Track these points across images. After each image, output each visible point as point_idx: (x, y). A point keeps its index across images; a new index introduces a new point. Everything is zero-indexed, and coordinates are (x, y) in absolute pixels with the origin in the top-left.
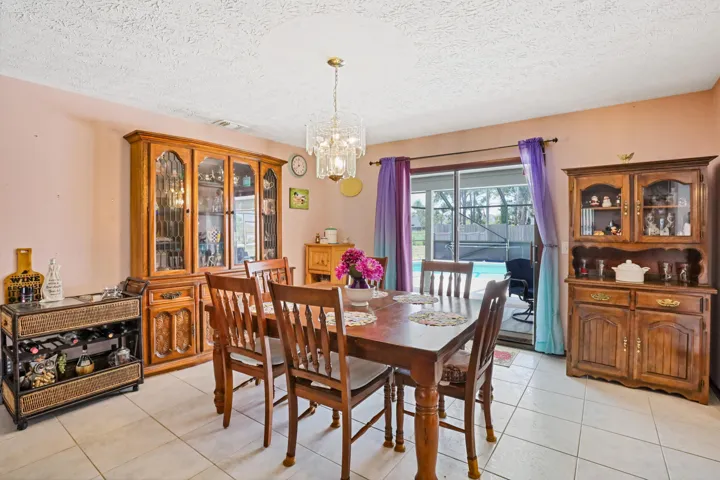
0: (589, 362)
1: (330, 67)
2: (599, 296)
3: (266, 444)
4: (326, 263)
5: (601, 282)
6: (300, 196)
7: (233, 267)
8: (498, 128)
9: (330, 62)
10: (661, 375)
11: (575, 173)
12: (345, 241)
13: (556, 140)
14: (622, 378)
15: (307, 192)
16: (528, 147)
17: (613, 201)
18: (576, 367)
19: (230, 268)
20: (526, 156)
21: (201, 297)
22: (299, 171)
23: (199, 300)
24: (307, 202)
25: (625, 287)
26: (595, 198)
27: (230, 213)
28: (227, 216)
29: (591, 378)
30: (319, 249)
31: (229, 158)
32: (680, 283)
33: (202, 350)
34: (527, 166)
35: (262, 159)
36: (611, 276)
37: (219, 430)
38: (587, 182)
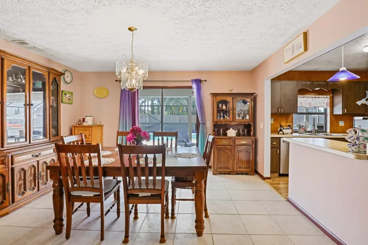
0: (220, 168)
1: (130, 32)
2: (224, 142)
3: (102, 239)
4: (88, 136)
5: (221, 137)
6: (68, 95)
7: (32, 142)
8: (182, 72)
9: (130, 29)
10: (242, 168)
11: (214, 95)
12: (98, 124)
13: (206, 81)
14: (231, 172)
15: (72, 93)
16: (195, 82)
17: (226, 106)
18: (216, 171)
19: (30, 142)
20: (194, 86)
21: (12, 164)
22: (68, 80)
23: (10, 166)
24: (72, 100)
25: (230, 138)
26: (220, 105)
27: (30, 105)
28: (28, 106)
29: (221, 174)
30: (82, 129)
31: (29, 67)
32: (244, 135)
33: (13, 202)
34: (195, 90)
35: (50, 70)
36: (225, 134)
37: (64, 242)
38: (219, 98)
